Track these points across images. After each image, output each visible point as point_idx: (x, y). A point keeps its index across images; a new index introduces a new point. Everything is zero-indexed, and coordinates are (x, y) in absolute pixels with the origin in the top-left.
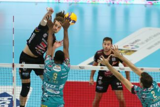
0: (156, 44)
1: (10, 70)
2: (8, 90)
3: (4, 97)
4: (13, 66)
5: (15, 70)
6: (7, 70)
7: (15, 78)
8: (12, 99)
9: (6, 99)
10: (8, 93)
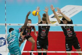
0: (73, 13)
1: (4, 27)
2: (3, 36)
3: (2, 39)
4: (6, 25)
5: (7, 27)
6: (3, 26)
7: (7, 30)
8: (5, 40)
9: (2, 40)
10: (3, 37)
